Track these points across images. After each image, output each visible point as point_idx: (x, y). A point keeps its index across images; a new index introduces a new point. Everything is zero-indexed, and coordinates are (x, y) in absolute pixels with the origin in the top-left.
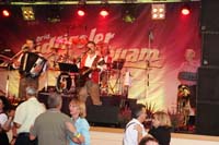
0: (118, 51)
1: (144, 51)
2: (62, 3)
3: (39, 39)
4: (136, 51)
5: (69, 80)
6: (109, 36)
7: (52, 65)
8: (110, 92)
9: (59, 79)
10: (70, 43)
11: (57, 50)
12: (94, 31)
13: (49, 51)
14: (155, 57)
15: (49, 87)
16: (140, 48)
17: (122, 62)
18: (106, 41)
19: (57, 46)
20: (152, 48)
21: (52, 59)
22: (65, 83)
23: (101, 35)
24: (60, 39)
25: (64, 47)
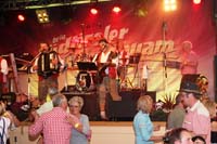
0: (134, 46)
1: (159, 43)
2: (74, 3)
3: (55, 40)
4: (151, 44)
5: (88, 78)
6: (124, 31)
7: (70, 64)
8: (129, 86)
9: (78, 78)
10: (86, 42)
11: (74, 49)
12: (108, 28)
13: (66, 51)
14: (171, 48)
15: (69, 87)
16: (154, 40)
17: (138, 56)
18: (121, 37)
19: (73, 46)
20: (167, 40)
21: (70, 59)
22: (84, 81)
23: (115, 31)
24: (76, 39)
25: (80, 46)
